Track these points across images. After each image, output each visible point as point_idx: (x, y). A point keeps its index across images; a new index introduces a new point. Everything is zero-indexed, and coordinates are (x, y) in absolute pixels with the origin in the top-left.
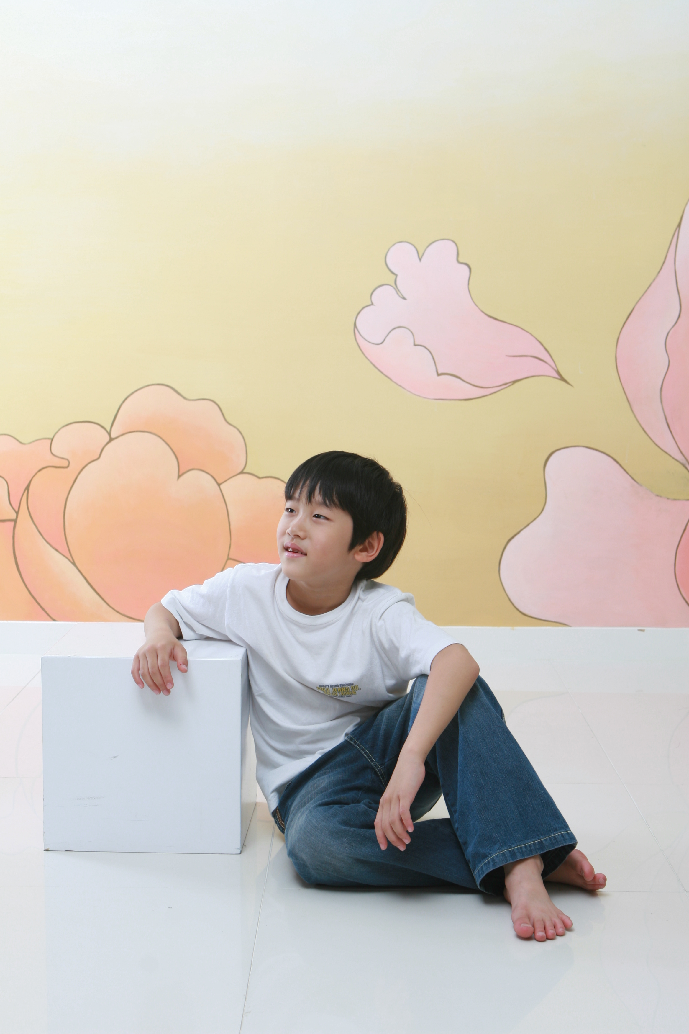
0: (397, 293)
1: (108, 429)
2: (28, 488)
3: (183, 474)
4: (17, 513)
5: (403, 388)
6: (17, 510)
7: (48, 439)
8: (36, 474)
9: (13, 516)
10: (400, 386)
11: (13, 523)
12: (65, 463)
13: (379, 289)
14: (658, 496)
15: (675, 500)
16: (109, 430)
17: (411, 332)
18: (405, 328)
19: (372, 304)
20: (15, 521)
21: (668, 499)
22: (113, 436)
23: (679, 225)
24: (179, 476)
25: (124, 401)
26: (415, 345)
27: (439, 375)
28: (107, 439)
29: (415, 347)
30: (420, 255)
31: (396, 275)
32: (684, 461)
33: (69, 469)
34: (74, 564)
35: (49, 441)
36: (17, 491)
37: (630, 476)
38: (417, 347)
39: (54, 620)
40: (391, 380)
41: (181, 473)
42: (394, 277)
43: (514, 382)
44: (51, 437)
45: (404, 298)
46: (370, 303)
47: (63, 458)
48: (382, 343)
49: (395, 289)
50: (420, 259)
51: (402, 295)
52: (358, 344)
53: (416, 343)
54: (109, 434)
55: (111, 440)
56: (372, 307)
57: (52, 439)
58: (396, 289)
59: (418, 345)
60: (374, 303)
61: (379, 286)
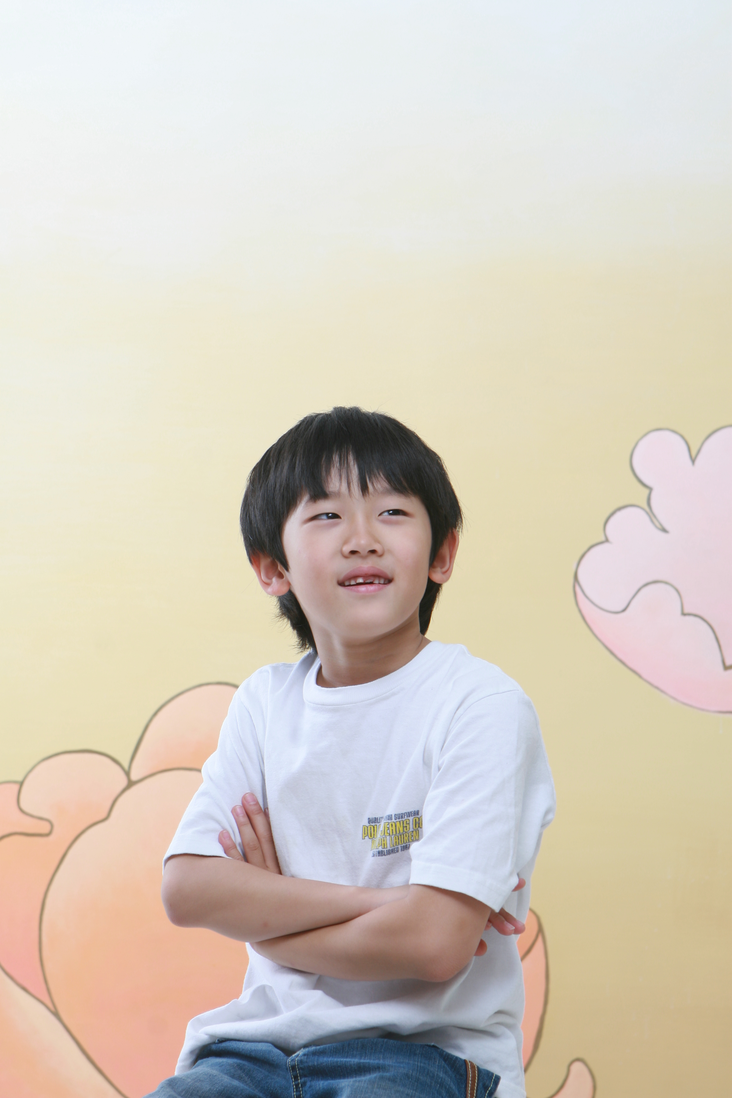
0: (652, 521)
1: (126, 765)
5: (662, 691)
7: (15, 782)
10: (657, 688)
12: (45, 828)
13: (619, 514)
16: (126, 768)
17: (677, 590)
18: (666, 583)
19: (607, 540)
22: (134, 777)
25: (155, 714)
26: (684, 614)
27: (726, 668)
28: (124, 782)
29: (683, 617)
30: (694, 454)
31: (650, 489)
33: (51, 838)
34: (57, 1015)
35: (16, 787)
38: (687, 618)
40: (640, 676)
42: (646, 491)
44: (20, 779)
45: (664, 530)
46: (603, 539)
47: (41, 819)
48: (624, 610)
49: (647, 513)
50: (693, 461)
51: (661, 525)
52: (580, 611)
53: (686, 611)
54: (128, 774)
55: (131, 784)
56: (606, 545)
57: (21, 784)
58: (650, 514)
59: (689, 614)
60: (610, 538)
61: (620, 509)
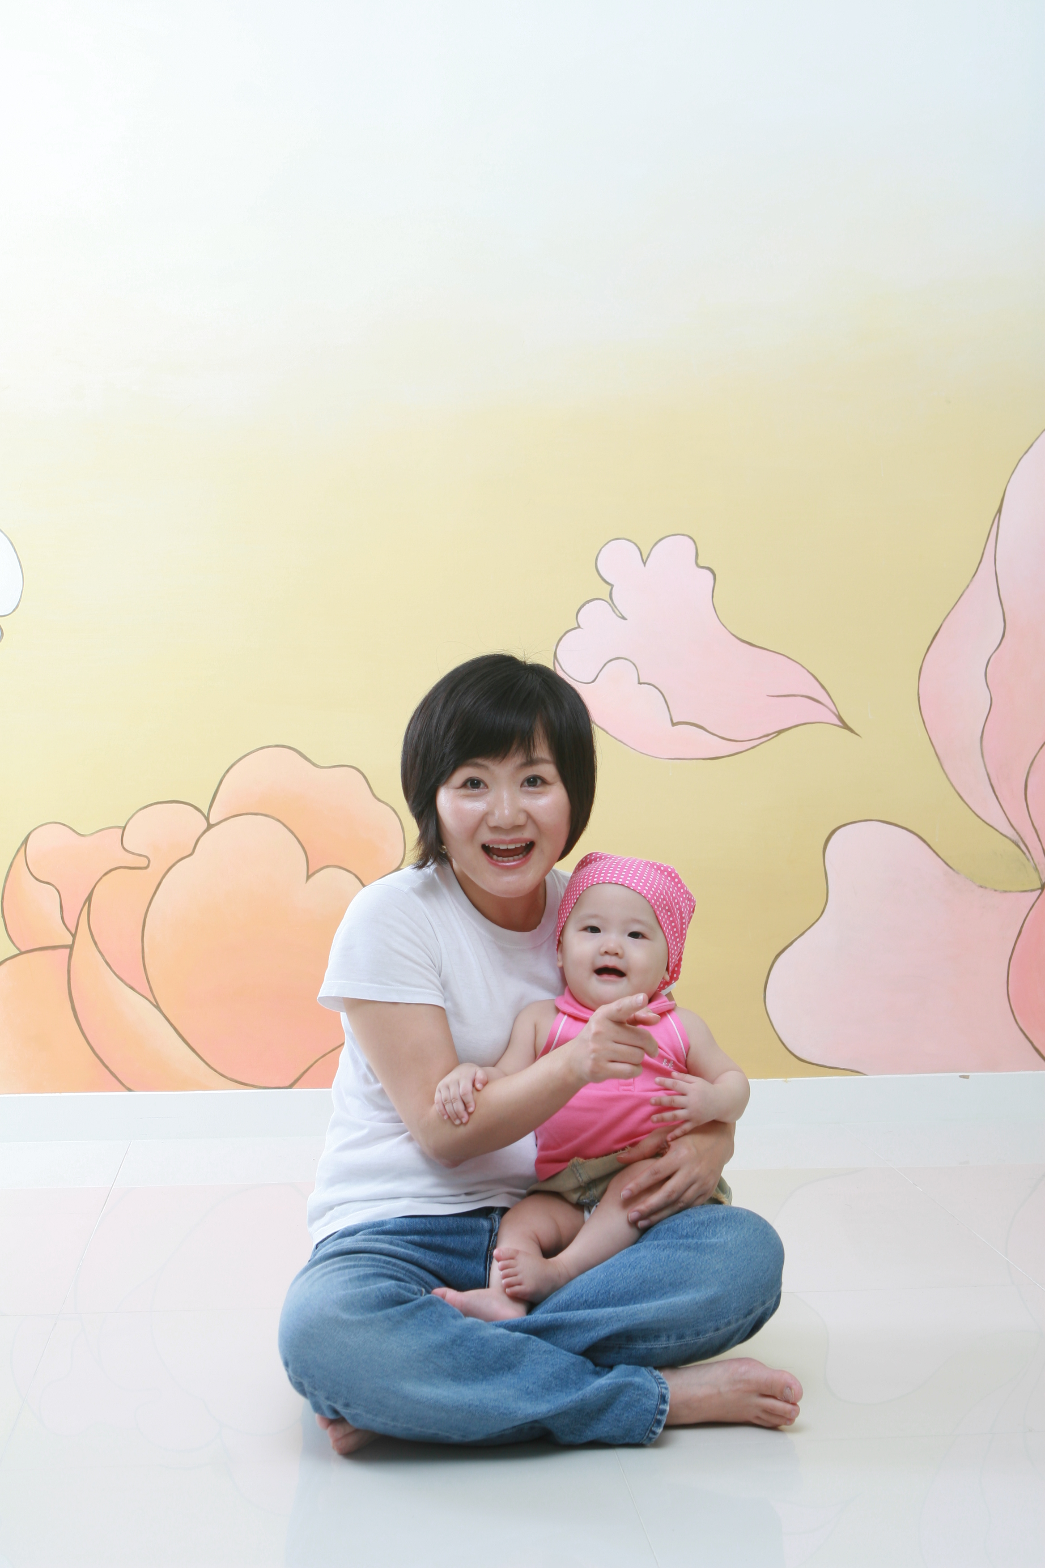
0: (614, 611)
1: (206, 812)
2: (89, 899)
3: (314, 874)
4: (74, 936)
6: (73, 932)
7: (119, 827)
8: (101, 878)
9: (69, 940)
10: (620, 741)
11: (68, 950)
12: (143, 862)
13: (588, 606)
14: (981, 887)
15: (1005, 892)
16: (206, 815)
17: (634, 664)
18: (626, 659)
19: (579, 627)
20: (71, 947)
21: (996, 890)
22: (212, 821)
23: (999, 511)
24: (308, 877)
25: (228, 771)
26: (640, 683)
27: (674, 724)
28: (205, 825)
29: (639, 685)
30: (645, 558)
31: (612, 586)
32: (1015, 837)
33: (149, 870)
34: (157, 1007)
35: (120, 831)
36: (74, 905)
37: (942, 860)
38: (643, 686)
39: (130, 1090)
40: (607, 733)
41: (310, 874)
42: (610, 587)
43: (779, 732)
44: (124, 825)
45: (624, 618)
46: (576, 625)
47: (140, 855)
48: (593, 681)
49: (610, 605)
50: (645, 564)
51: (621, 614)
53: (641, 681)
54: (207, 819)
55: (210, 826)
56: (578, 629)
57: (124, 828)
58: (612, 605)
59: (644, 683)
60: (581, 626)
61: (588, 602)
